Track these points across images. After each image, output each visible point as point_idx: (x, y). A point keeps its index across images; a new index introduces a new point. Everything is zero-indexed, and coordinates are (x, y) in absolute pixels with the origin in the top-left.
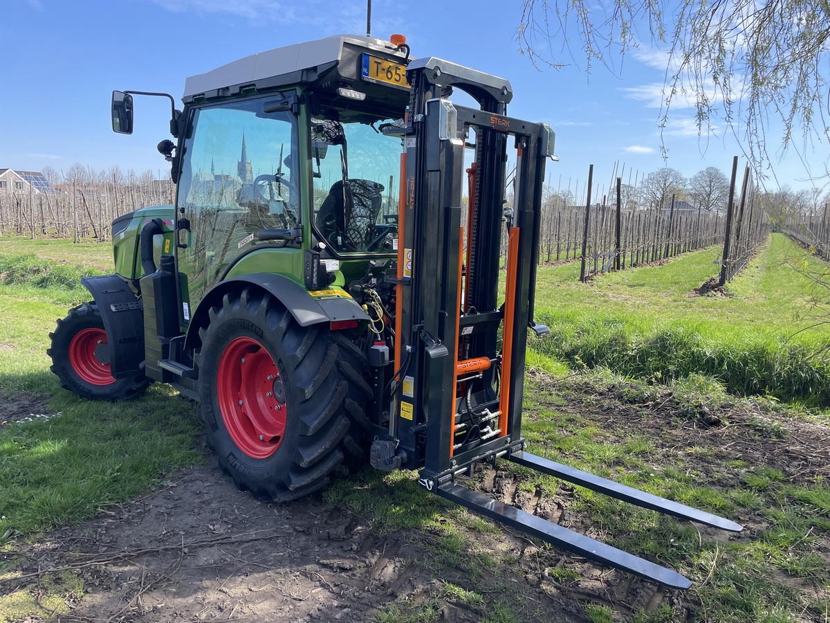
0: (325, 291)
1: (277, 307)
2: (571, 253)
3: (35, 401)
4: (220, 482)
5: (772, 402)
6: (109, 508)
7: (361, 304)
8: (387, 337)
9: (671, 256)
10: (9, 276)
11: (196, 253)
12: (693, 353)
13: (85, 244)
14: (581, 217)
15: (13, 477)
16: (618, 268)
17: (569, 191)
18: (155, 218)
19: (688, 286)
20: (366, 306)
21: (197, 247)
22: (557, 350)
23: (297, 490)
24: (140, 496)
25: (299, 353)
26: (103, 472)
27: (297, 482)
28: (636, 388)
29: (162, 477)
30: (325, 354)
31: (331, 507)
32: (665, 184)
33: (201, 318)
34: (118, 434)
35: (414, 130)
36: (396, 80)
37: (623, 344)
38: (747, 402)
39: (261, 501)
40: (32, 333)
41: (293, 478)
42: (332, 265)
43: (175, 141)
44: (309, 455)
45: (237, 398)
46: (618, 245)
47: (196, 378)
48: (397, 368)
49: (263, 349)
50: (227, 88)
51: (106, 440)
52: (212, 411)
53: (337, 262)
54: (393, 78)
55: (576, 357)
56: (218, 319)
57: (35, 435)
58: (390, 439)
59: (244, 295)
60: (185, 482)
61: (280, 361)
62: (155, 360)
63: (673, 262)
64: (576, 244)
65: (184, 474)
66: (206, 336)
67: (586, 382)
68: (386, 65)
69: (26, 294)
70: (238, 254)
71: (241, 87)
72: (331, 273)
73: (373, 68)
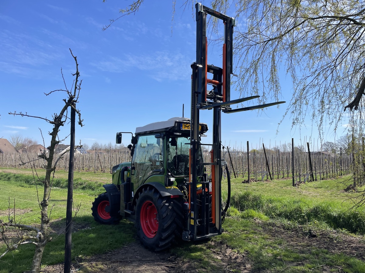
0: (171, 187)
1: (157, 192)
3: (86, 224)
7: (181, 191)
11: (136, 176)
13: (98, 174)
15: (83, 242)
16: (313, 181)
18: (125, 166)
19: (342, 188)
20: (183, 191)
21: (137, 174)
23: (161, 247)
24: (117, 249)
26: (107, 242)
29: (124, 245)
31: (172, 253)
33: (137, 196)
34: (111, 233)
35: (192, 143)
41: (160, 243)
42: (172, 179)
43: (132, 145)
44: (165, 235)
45: (146, 220)
47: (134, 215)
49: (153, 204)
51: (108, 234)
52: (139, 224)
53: (174, 178)
54: (189, 128)
56: (141, 195)
57: (88, 233)
58: (188, 231)
60: (130, 246)
61: (157, 207)
62: (123, 210)
65: (130, 244)
66: (138, 201)
68: (187, 125)
69: (79, 192)
70: (148, 176)
71: (150, 131)
72: (172, 181)
73: (183, 126)
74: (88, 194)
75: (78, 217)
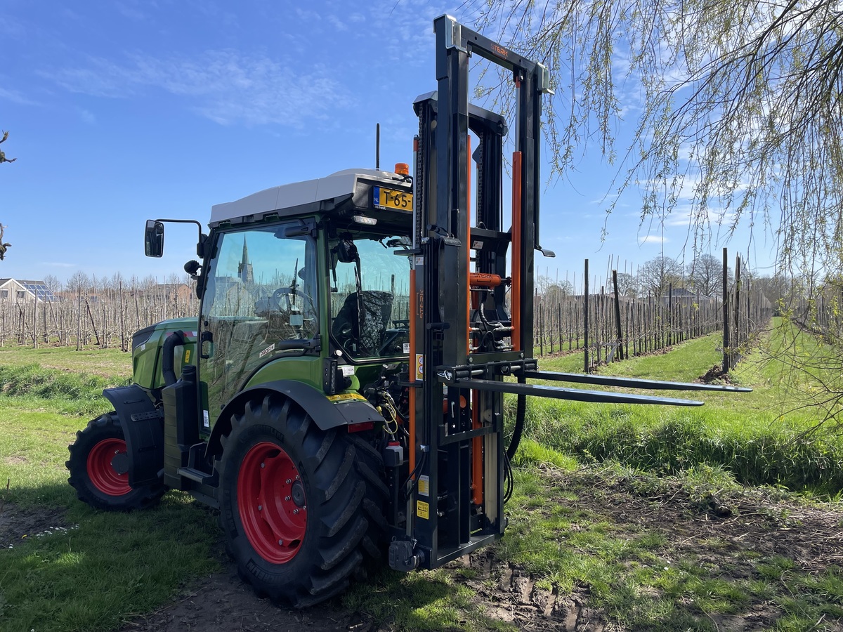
0: (342, 395)
1: (297, 411)
2: (574, 343)
3: (51, 514)
4: (239, 590)
5: (782, 491)
6: (134, 619)
7: (375, 406)
8: (401, 438)
9: (674, 344)
10: (11, 386)
11: (216, 362)
12: (701, 443)
13: (88, 352)
14: (581, 307)
15: (38, 590)
16: (622, 358)
17: (568, 282)
18: (176, 330)
19: (692, 375)
20: (380, 408)
22: (566, 444)
23: (318, 594)
24: (162, 607)
25: (319, 456)
26: (126, 583)
27: (318, 586)
28: (647, 481)
29: (182, 586)
30: (343, 456)
31: (351, 612)
32: (662, 272)
33: (223, 425)
34: (136, 545)
35: (422, 251)
36: (403, 206)
37: (632, 436)
38: (758, 491)
39: (281, 608)
40: (42, 445)
41: (314, 582)
42: (348, 371)
43: (201, 262)
44: (331, 557)
45: (256, 504)
46: (620, 335)
47: (216, 485)
48: (412, 467)
49: (284, 453)
50: (252, 216)
51: (125, 551)
52: (233, 517)
53: (353, 367)
54: (400, 205)
55: (585, 451)
56: (240, 426)
57: (55, 548)
58: (408, 539)
59: (266, 402)
60: (205, 591)
61: (300, 465)
62: (175, 469)
63: (676, 350)
64: (578, 335)
65: (203, 583)
66: (227, 443)
67: (596, 476)
68: (394, 194)
69: (32, 405)
70: (259, 363)
71: (265, 215)
72: (348, 378)
73: (383, 197)
74: (58, 408)
75: (25, 488)
